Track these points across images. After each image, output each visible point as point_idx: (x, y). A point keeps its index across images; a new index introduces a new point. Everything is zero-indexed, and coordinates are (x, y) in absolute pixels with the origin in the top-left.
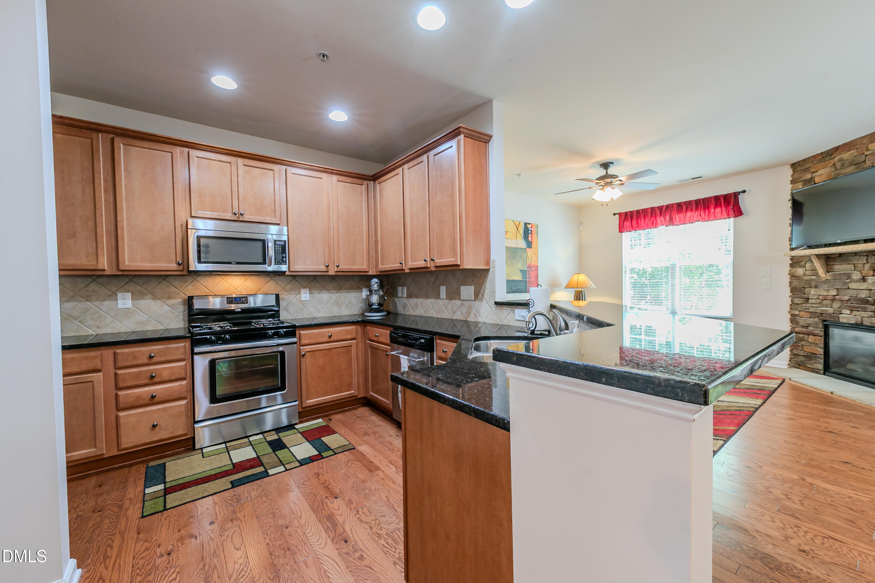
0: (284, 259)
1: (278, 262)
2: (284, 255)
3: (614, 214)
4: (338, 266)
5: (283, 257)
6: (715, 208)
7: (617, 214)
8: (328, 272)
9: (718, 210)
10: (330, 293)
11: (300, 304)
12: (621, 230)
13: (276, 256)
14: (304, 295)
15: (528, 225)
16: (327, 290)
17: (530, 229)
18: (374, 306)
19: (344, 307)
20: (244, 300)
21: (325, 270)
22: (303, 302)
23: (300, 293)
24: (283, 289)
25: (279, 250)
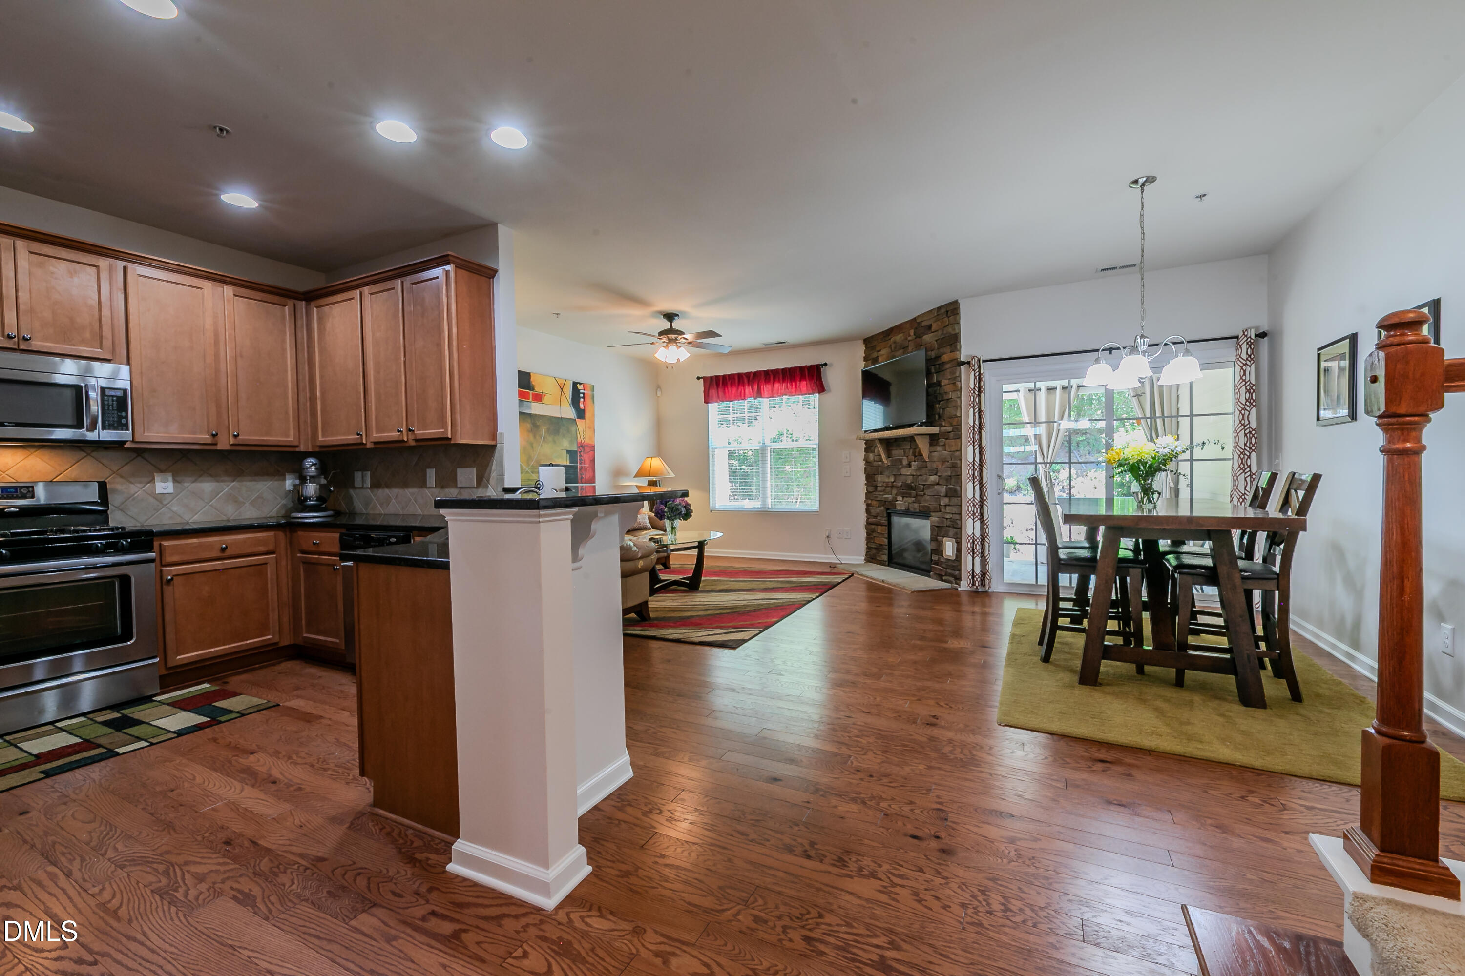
0: (124, 421)
1: (110, 425)
2: (124, 414)
3: (698, 378)
4: (236, 436)
5: (121, 417)
6: (800, 381)
7: (701, 378)
8: (216, 444)
9: (804, 383)
10: (218, 481)
11: (152, 500)
12: (707, 401)
13: (106, 415)
14: (163, 484)
15: (578, 385)
16: (211, 476)
17: (581, 391)
18: (310, 501)
19: (247, 504)
20: (25, 493)
21: (209, 441)
22: (160, 498)
23: (152, 480)
24: (114, 473)
25: (112, 405)
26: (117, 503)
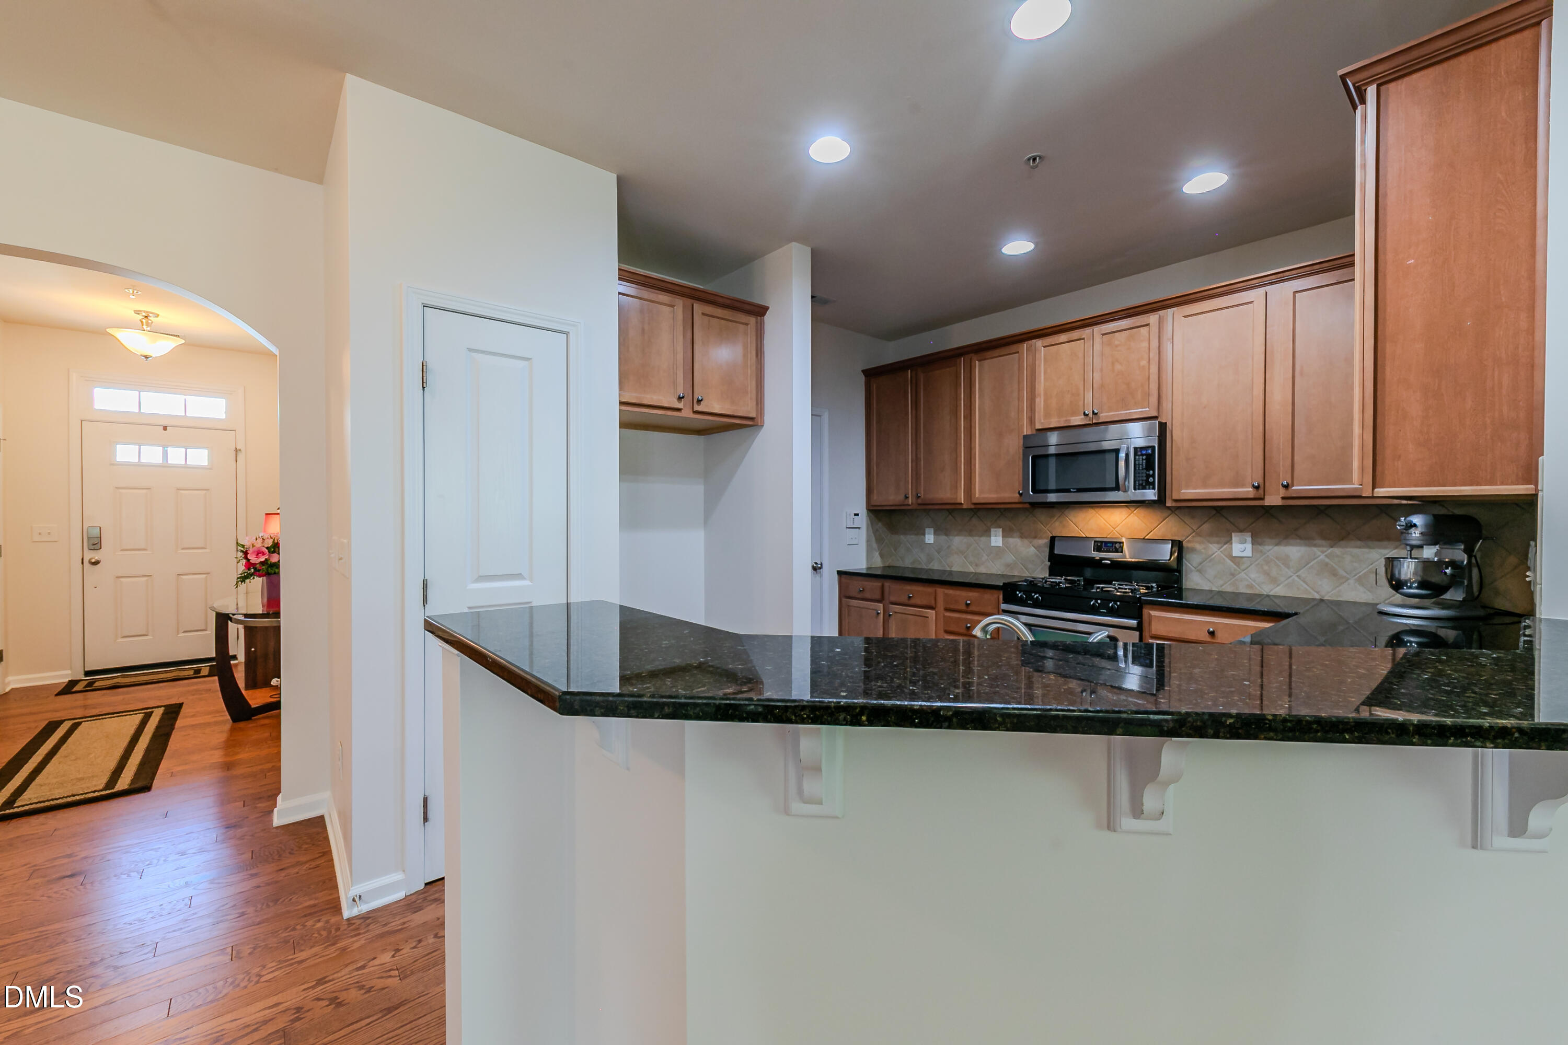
0: (1151, 479)
1: (1139, 485)
2: (1151, 472)
4: (1286, 487)
5: (1148, 476)
8: (1263, 499)
10: (1309, 546)
11: (1229, 563)
13: (1137, 475)
14: (1242, 546)
16: (1300, 538)
19: (1351, 581)
20: (1118, 547)
21: (1251, 496)
22: (1237, 560)
23: (1229, 541)
24: (1194, 531)
25: (1142, 465)
26: (1195, 564)
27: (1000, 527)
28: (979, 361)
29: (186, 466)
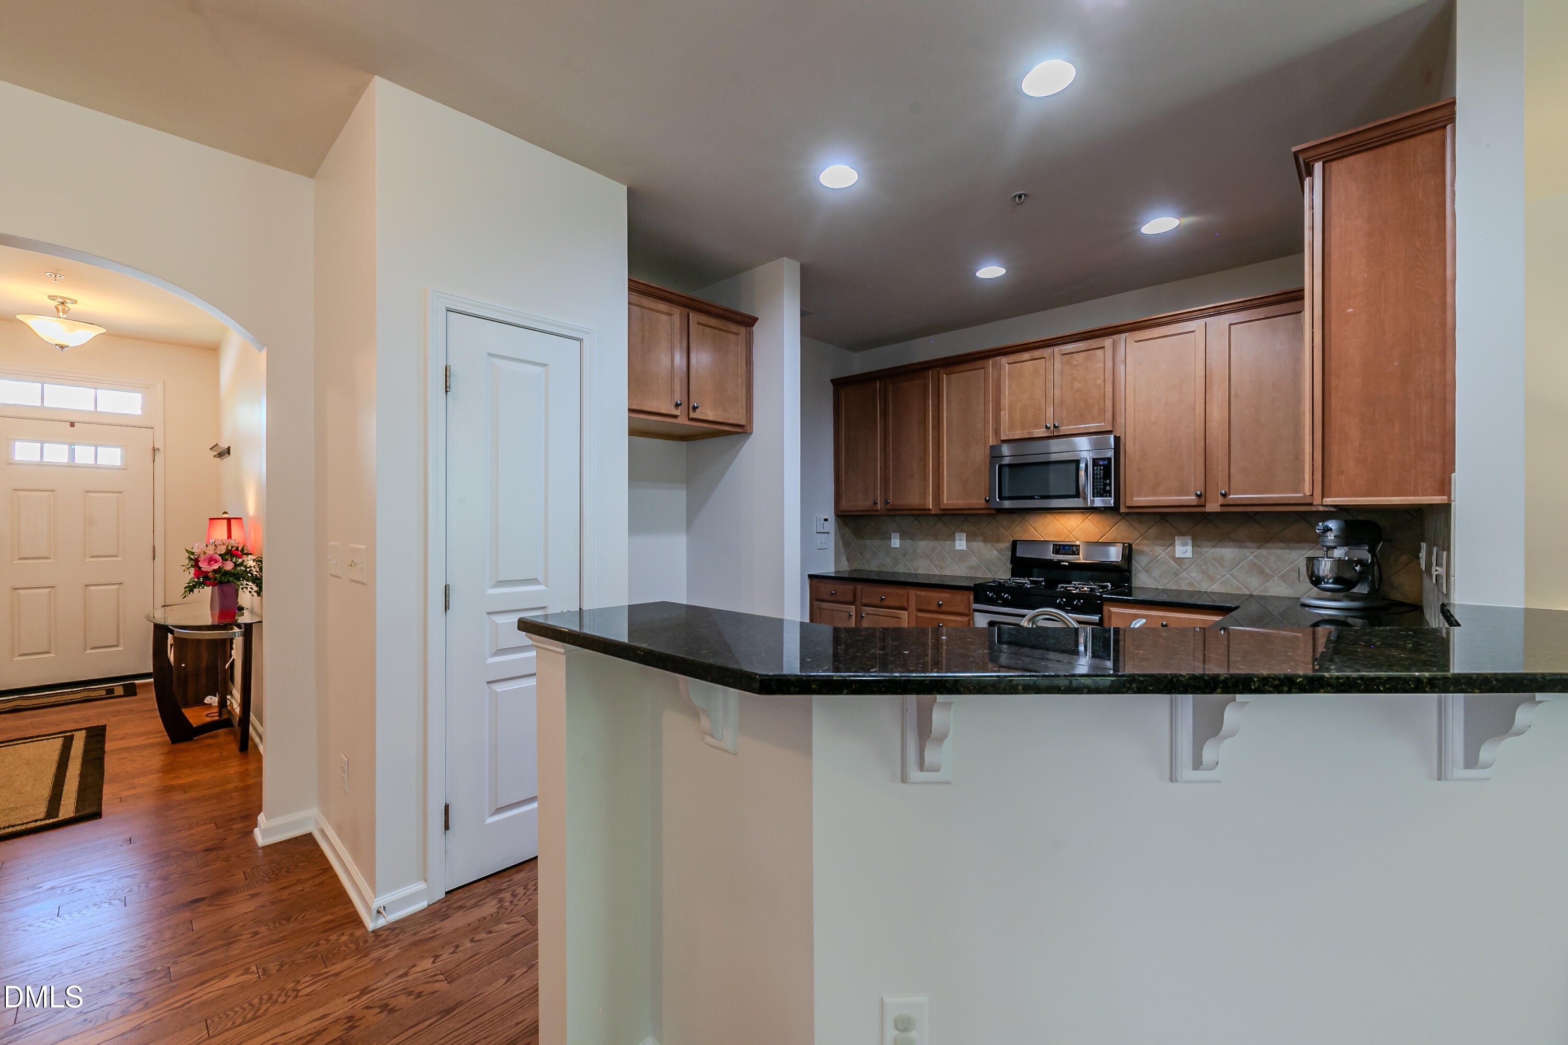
0: (1108, 488)
1: (1097, 493)
2: (1108, 481)
4: (1224, 495)
5: (1105, 485)
8: (1204, 506)
10: (1240, 547)
11: (1174, 564)
13: (1095, 484)
14: (1182, 548)
16: (1233, 540)
19: (1276, 578)
20: (1075, 550)
21: (1195, 503)
22: (1180, 561)
23: (1173, 544)
24: (1142, 535)
25: (1100, 474)
26: (1143, 564)
27: (964, 532)
28: (946, 374)
29: (95, 467)
